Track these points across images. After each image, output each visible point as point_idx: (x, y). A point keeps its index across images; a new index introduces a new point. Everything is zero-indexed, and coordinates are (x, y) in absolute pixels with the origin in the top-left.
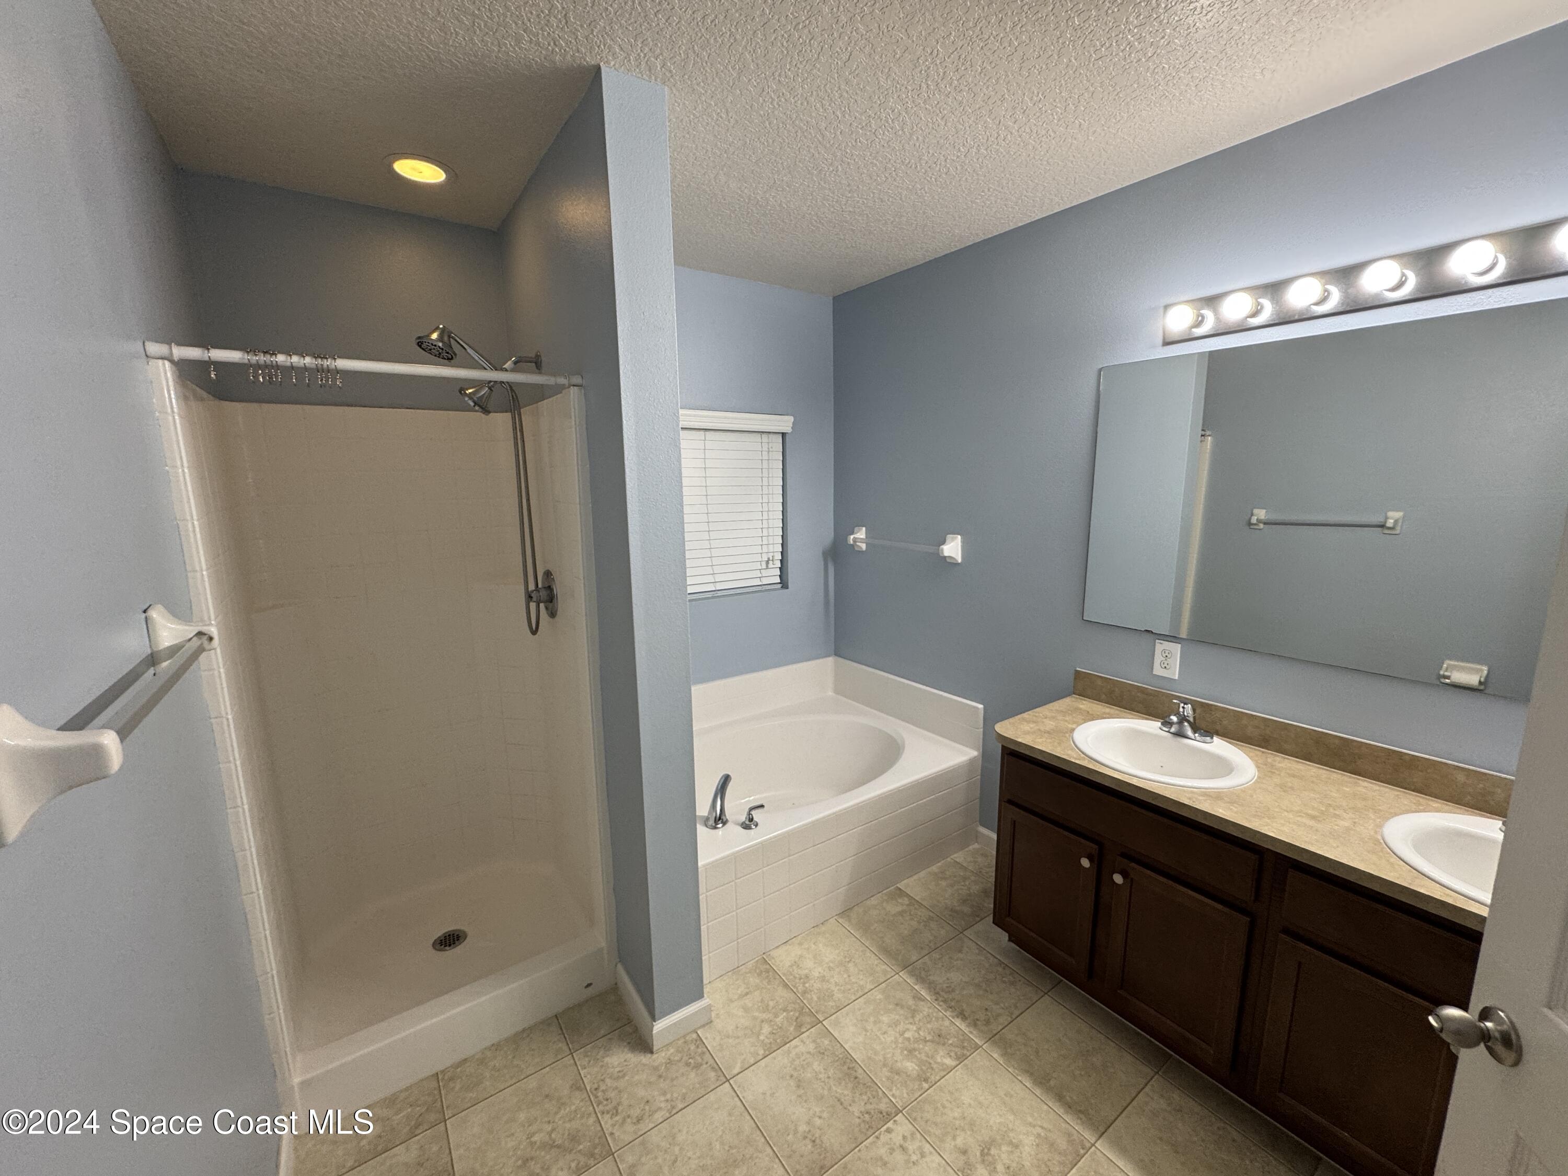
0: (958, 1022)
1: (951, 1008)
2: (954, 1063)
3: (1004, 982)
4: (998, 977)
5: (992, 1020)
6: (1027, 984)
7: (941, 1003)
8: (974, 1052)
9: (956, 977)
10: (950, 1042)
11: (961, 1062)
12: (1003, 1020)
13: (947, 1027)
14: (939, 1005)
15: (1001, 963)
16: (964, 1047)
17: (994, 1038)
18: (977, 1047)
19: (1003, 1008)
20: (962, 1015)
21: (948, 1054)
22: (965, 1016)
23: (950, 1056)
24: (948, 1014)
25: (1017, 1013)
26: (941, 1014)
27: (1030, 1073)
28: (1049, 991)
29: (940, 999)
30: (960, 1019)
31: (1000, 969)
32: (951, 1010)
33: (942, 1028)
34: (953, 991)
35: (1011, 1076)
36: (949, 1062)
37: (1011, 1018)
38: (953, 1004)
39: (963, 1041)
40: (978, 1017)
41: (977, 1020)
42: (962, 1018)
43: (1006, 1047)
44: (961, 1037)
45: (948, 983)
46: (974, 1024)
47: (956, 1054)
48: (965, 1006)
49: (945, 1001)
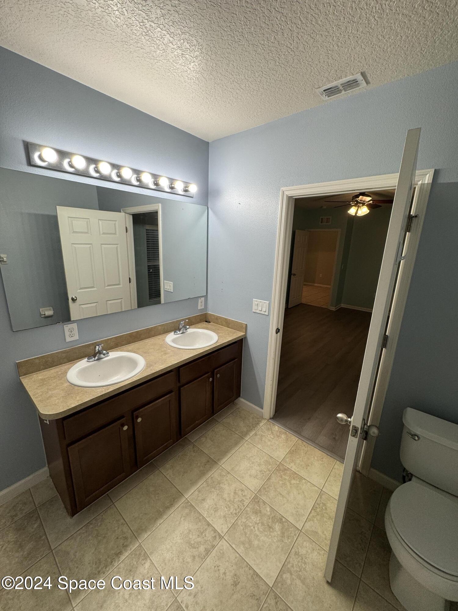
0: (123, 557)
1: (112, 562)
2: (149, 561)
3: (101, 525)
4: (96, 528)
5: (124, 535)
6: (106, 512)
7: (107, 569)
8: (143, 548)
9: (88, 558)
10: (135, 563)
11: (149, 556)
12: (125, 529)
13: (125, 565)
14: (108, 571)
15: (86, 526)
16: (140, 554)
17: (136, 535)
18: (140, 546)
19: (118, 528)
20: (118, 554)
21: (143, 565)
22: (119, 553)
23: (144, 563)
24: (116, 564)
25: (122, 521)
26: (115, 570)
27: (156, 519)
28: (113, 502)
29: (104, 569)
30: (121, 555)
31: (91, 526)
32: (113, 562)
33: (125, 568)
34: (99, 560)
35: (157, 529)
36: (147, 565)
37: (125, 524)
38: (109, 560)
39: (136, 555)
40: (121, 544)
41: (123, 545)
42: (121, 554)
43: (142, 530)
44: (133, 555)
45: (93, 563)
46: (125, 547)
47: (143, 560)
48: (113, 552)
49: (106, 567)
